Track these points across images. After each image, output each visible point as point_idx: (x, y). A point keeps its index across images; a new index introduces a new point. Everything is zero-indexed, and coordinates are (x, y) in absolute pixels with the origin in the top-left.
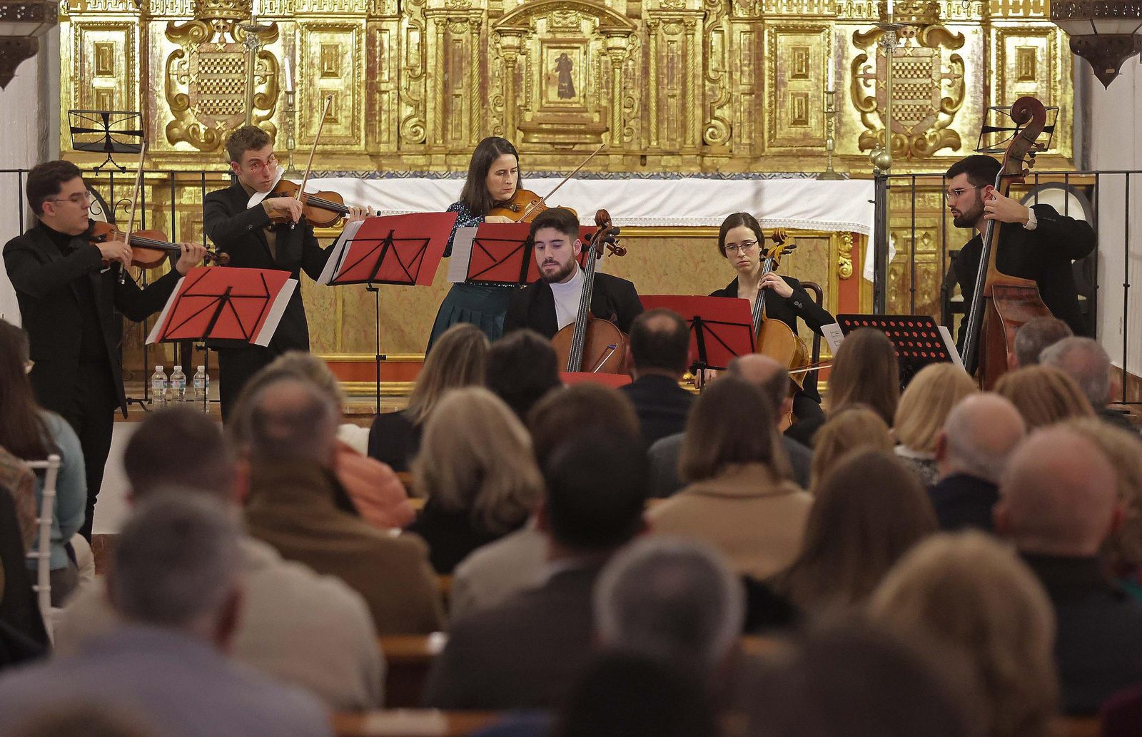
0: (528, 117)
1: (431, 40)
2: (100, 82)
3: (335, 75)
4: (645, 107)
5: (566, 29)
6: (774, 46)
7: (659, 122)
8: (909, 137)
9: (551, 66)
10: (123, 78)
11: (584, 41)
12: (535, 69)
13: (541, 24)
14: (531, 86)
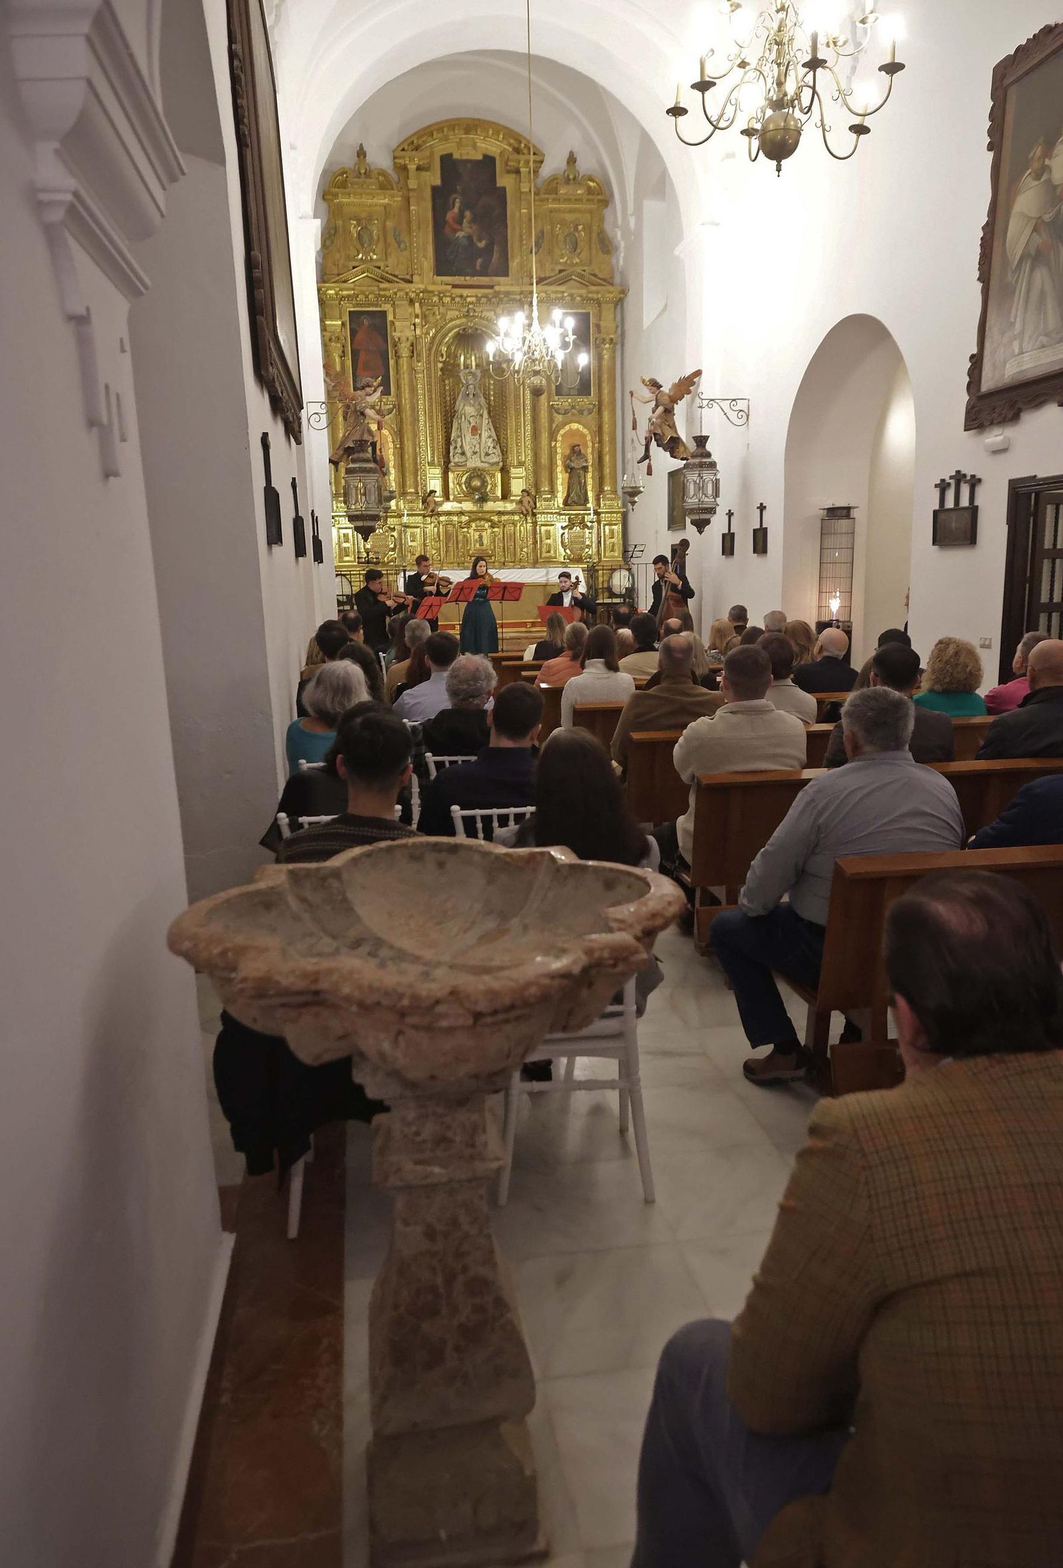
0: (471, 552)
1: (441, 530)
2: (345, 545)
3: (414, 541)
4: (504, 548)
5: (480, 526)
6: (540, 530)
7: (508, 553)
8: (578, 556)
9: (477, 537)
10: (352, 543)
11: (486, 530)
12: (472, 538)
13: (473, 525)
14: (471, 544)
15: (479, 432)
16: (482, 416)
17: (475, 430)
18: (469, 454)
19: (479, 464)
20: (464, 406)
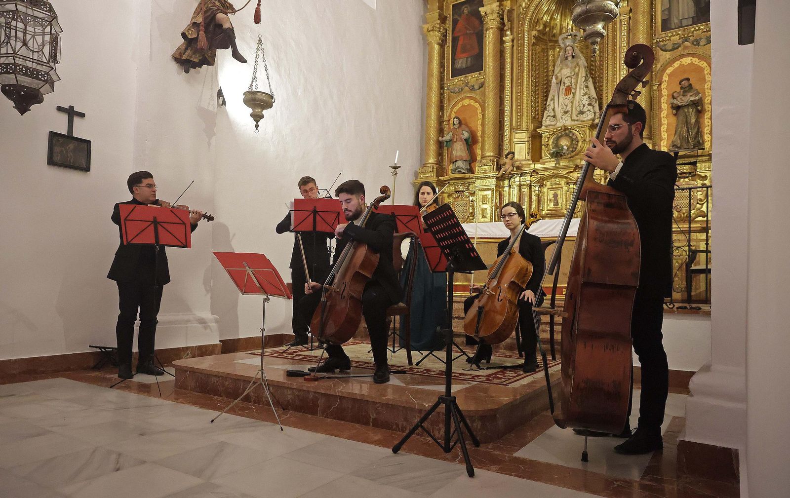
5: (555, 184)
8: (684, 214)
9: (551, 196)
11: (562, 188)
12: (546, 197)
14: (544, 203)
15: (573, 91)
16: (577, 75)
17: (569, 90)
18: (559, 115)
19: (569, 123)
20: (561, 69)
